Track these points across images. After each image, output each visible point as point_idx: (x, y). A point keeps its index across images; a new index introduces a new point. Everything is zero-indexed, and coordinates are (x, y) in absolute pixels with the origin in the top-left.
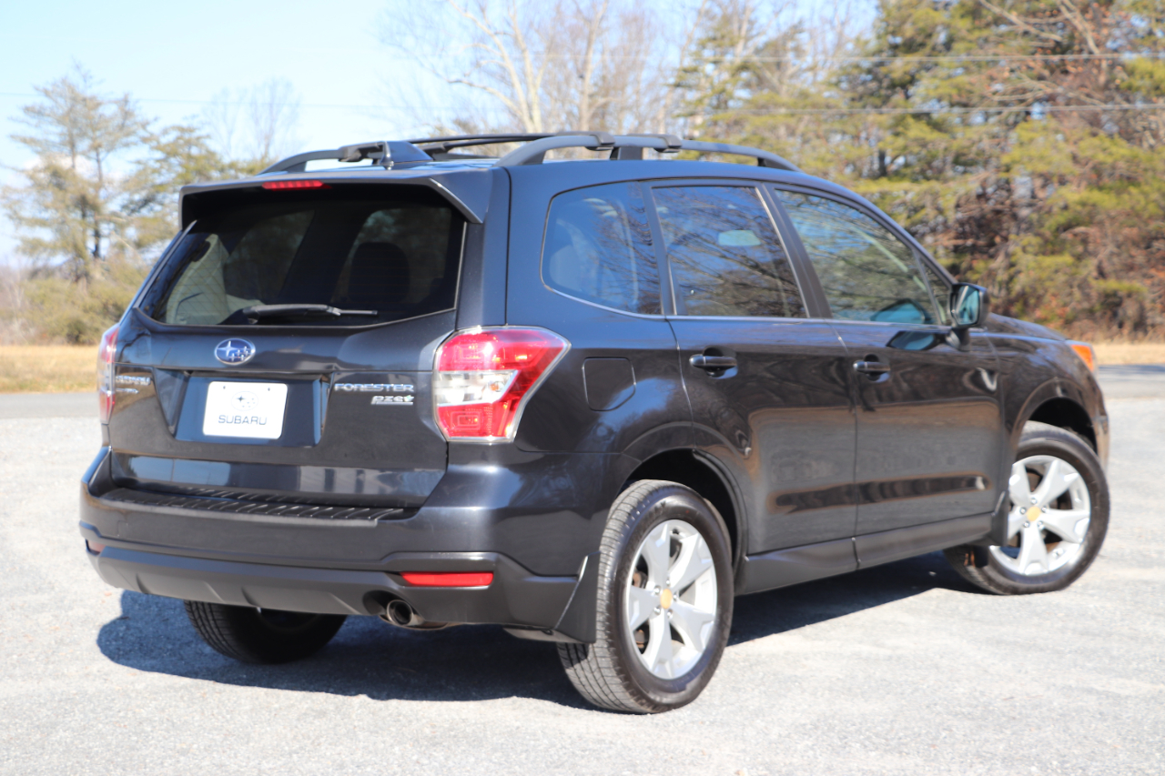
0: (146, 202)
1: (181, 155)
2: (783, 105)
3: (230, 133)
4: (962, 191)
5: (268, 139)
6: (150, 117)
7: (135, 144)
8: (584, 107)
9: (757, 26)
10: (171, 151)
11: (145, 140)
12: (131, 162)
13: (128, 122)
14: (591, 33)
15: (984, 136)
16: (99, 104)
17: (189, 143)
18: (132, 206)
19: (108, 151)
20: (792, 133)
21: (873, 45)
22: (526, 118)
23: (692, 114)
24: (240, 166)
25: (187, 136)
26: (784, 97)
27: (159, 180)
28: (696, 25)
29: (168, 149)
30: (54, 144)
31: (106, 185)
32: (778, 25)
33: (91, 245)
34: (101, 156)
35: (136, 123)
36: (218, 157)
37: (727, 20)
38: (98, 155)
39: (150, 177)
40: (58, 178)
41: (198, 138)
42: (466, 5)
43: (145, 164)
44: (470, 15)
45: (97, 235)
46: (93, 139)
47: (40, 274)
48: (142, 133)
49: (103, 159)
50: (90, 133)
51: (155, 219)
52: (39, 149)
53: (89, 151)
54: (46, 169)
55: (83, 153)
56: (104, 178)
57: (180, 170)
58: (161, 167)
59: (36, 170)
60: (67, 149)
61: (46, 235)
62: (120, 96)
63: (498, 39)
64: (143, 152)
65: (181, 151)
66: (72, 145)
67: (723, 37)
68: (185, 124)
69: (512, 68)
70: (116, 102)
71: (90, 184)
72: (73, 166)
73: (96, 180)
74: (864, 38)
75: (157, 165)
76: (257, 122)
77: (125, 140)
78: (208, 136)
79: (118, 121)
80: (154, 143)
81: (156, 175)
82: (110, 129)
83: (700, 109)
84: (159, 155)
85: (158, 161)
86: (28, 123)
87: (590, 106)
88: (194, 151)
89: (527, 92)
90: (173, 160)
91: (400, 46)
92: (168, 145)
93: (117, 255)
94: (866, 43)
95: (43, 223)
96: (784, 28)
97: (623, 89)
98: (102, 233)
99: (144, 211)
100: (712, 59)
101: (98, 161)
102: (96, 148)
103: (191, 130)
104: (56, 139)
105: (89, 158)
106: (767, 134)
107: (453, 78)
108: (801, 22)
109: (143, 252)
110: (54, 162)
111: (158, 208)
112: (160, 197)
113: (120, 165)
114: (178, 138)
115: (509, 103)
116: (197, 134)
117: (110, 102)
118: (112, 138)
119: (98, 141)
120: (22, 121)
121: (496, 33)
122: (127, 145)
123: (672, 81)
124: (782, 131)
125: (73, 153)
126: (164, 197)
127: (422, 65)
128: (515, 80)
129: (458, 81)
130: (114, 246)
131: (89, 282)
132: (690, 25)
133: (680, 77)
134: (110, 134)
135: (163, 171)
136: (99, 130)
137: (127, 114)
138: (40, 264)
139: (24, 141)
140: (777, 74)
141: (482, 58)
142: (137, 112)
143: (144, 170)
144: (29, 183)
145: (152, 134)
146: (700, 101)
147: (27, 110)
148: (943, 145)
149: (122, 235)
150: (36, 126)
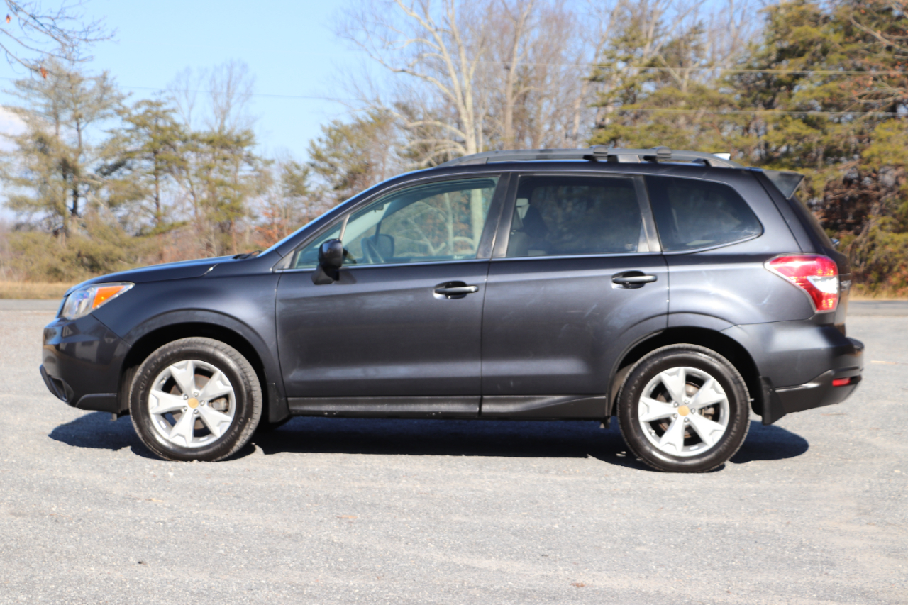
0: (116, 167)
1: (149, 126)
2: (683, 99)
3: (191, 107)
4: (831, 178)
5: (224, 113)
6: (125, 92)
7: (111, 116)
8: (509, 93)
9: (662, 26)
10: (140, 123)
11: (119, 113)
12: (105, 131)
13: (105, 97)
14: (516, 30)
15: (851, 133)
16: (81, 80)
17: (157, 116)
18: (105, 170)
19: (88, 122)
20: (690, 122)
21: (763, 49)
22: (460, 102)
23: (605, 105)
24: (201, 137)
25: (154, 110)
26: (684, 92)
27: (130, 148)
28: (610, 27)
29: (138, 121)
30: (39, 114)
31: (85, 151)
32: (681, 28)
33: (70, 204)
34: (82, 125)
35: (112, 97)
36: (182, 129)
37: (637, 23)
38: (78, 124)
39: (121, 145)
40: (43, 144)
41: (165, 112)
42: (412, 6)
43: (117, 133)
44: (415, 14)
45: (76, 194)
46: (75, 110)
47: (23, 228)
48: (116, 106)
49: (83, 128)
50: (73, 106)
51: (125, 182)
52: (27, 118)
53: (71, 121)
54: (34, 136)
55: (66, 123)
56: (83, 146)
57: (148, 139)
58: (131, 137)
59: (25, 137)
60: (51, 120)
61: (30, 193)
62: (100, 73)
63: (438, 36)
64: (116, 123)
65: (148, 122)
66: (57, 116)
67: (634, 39)
68: (153, 99)
69: (448, 59)
70: (95, 79)
71: (71, 150)
72: (57, 134)
73: (76, 146)
74: (755, 42)
75: (128, 135)
76: (215, 99)
77: (102, 112)
78: (174, 110)
79: (97, 95)
80: (126, 115)
81: (126, 144)
82: (90, 102)
83: (611, 100)
84: (130, 126)
85: (128, 131)
86: (19, 95)
87: (514, 93)
88: (161, 123)
89: (460, 80)
90: (142, 130)
91: (353, 39)
92: (138, 117)
93: (92, 213)
94: (757, 47)
95: (27, 183)
96: (686, 30)
97: (543, 79)
98: (79, 193)
99: (115, 175)
100: (623, 58)
101: (79, 130)
102: (77, 118)
103: (158, 104)
104: (41, 109)
105: (70, 127)
106: (668, 123)
107: (400, 68)
108: (701, 24)
109: (113, 211)
110: (40, 130)
111: (127, 172)
112: (129, 162)
113: (96, 133)
114: (147, 111)
115: (446, 91)
116: (165, 107)
117: (90, 79)
118: (91, 110)
119: (79, 112)
120: (14, 94)
121: (437, 30)
122: (104, 117)
123: (588, 75)
124: (682, 121)
125: (57, 122)
126: (132, 164)
127: (371, 56)
128: (451, 70)
129: (403, 71)
130: (88, 204)
131: (67, 236)
132: (604, 27)
133: (596, 72)
134: (89, 106)
135: (133, 140)
136: (80, 102)
137: (105, 89)
138: (23, 219)
139: (15, 110)
140: (679, 70)
141: (423, 51)
142: (114, 88)
143: (117, 138)
144: (17, 147)
145: (124, 107)
146: (612, 93)
147: (19, 83)
148: (816, 139)
149: (97, 195)
150: (25, 98)
